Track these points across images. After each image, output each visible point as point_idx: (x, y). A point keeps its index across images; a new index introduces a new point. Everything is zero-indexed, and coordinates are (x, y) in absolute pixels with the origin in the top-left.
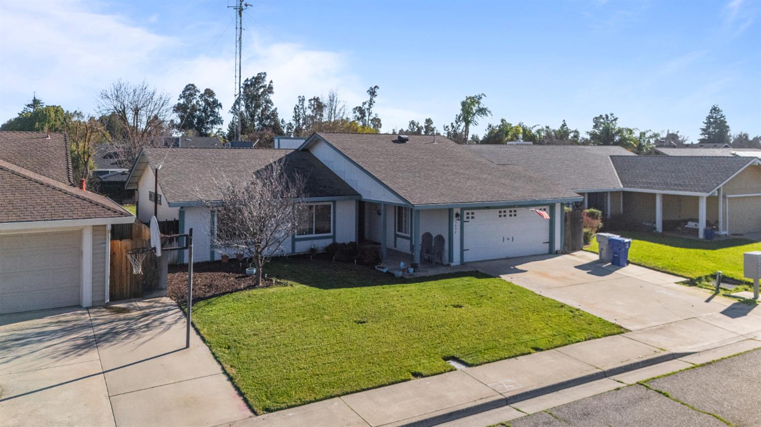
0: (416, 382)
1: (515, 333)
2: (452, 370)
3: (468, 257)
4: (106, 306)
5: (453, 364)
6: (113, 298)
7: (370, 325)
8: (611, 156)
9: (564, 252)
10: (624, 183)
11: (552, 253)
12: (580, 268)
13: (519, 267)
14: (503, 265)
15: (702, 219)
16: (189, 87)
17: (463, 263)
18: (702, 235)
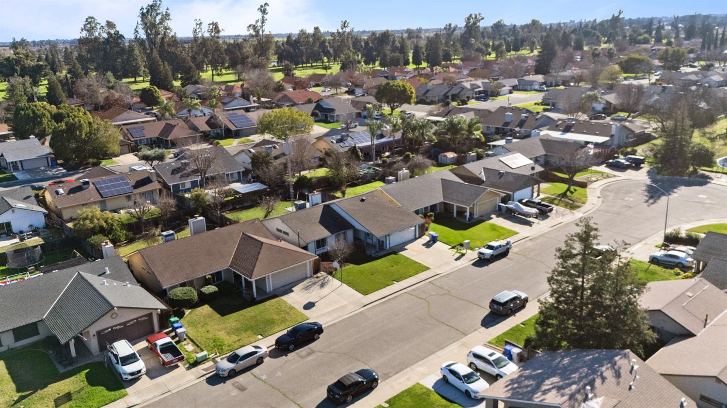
0: (389, 286)
1: (406, 273)
4: (313, 277)
5: (394, 282)
6: (314, 274)
7: (374, 275)
8: (442, 179)
9: (420, 237)
10: (444, 197)
11: (416, 239)
12: (423, 245)
13: (406, 247)
14: (402, 247)
15: (468, 214)
16: (89, 20)
17: (390, 248)
18: (467, 220)
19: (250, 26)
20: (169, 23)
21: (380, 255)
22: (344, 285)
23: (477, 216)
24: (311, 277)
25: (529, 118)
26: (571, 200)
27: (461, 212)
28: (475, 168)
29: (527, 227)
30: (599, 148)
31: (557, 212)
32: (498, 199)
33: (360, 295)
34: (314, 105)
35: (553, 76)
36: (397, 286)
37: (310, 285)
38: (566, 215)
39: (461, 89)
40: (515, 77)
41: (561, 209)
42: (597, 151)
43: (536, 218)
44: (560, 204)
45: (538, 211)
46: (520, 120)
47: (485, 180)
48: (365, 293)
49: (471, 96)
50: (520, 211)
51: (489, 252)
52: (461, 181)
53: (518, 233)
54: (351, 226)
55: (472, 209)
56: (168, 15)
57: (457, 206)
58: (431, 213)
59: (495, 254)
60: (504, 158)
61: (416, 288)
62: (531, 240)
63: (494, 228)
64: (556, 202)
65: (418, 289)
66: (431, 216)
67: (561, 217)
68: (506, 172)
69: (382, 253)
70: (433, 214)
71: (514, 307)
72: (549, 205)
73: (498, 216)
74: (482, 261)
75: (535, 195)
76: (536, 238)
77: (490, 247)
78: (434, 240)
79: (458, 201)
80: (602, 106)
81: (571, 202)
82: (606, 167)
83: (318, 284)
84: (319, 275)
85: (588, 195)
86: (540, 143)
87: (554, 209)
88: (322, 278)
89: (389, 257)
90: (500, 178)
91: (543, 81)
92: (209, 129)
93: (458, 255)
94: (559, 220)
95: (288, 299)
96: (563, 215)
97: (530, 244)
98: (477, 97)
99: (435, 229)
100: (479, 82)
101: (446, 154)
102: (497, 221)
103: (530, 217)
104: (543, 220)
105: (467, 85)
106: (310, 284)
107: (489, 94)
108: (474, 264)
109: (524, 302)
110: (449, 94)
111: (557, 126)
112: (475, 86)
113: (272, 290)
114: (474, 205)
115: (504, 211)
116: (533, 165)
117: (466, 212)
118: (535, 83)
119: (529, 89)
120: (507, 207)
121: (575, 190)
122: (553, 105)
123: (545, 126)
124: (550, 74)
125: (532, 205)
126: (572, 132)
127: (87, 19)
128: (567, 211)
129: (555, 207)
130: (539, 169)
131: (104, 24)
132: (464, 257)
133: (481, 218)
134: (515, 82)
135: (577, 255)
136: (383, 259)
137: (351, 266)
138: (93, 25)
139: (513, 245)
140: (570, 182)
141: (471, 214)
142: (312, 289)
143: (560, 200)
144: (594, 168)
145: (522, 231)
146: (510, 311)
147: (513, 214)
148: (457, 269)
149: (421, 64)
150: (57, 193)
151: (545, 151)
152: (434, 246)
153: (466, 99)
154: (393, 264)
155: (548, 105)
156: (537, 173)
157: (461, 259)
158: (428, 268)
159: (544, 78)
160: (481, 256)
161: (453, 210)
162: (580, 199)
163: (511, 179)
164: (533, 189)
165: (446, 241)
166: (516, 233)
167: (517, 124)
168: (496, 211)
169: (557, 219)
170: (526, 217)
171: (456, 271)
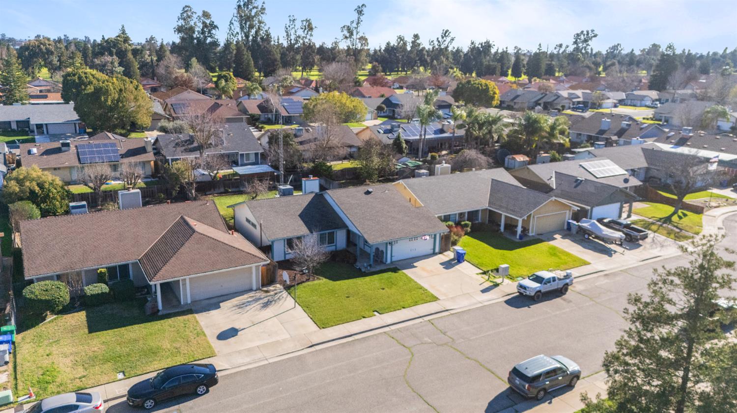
0: (363, 319)
1: (399, 302)
2: (375, 315)
3: (394, 259)
4: (260, 290)
5: (376, 313)
6: (263, 285)
7: (351, 298)
8: (493, 180)
9: (440, 253)
10: (490, 203)
11: (434, 254)
12: (442, 264)
13: (415, 264)
14: (409, 263)
15: (519, 230)
16: (186, 9)
17: (392, 262)
18: (518, 237)
19: (344, 27)
20: (263, 18)
21: (373, 270)
22: (299, 308)
23: (533, 234)
24: (258, 289)
25: (632, 126)
26: (677, 227)
27: (511, 226)
28: (546, 172)
29: (605, 257)
30: (725, 167)
31: (653, 240)
32: (568, 215)
33: (314, 327)
34: (383, 99)
35: (670, 93)
36: (377, 320)
37: (248, 302)
38: (667, 246)
39: (556, 97)
40: (624, 91)
41: (661, 238)
42: (721, 169)
43: (621, 245)
44: (660, 230)
45: (624, 235)
46: (620, 128)
47: (554, 188)
48: (322, 324)
49: (567, 105)
50: (599, 234)
51: (535, 285)
52: (520, 185)
53: (589, 264)
54: (344, 226)
55: (526, 222)
56: (263, 9)
57: (506, 217)
58: (467, 222)
59: (543, 291)
60: (586, 163)
61: (404, 327)
62: (606, 275)
63: (554, 252)
64: (654, 227)
65: (407, 329)
66: (466, 225)
67: (659, 249)
68: (586, 179)
69: (378, 268)
70: (470, 223)
71: (551, 387)
72: (643, 229)
73: (564, 237)
74: (522, 299)
75: (624, 215)
76: (614, 274)
77: (538, 279)
78: (459, 258)
79: (507, 210)
80: (730, 125)
81: (678, 230)
82: (732, 191)
83: (261, 301)
84: (271, 288)
85: (704, 223)
86: (642, 154)
87: (649, 236)
88: (272, 293)
89: (386, 275)
90: (576, 187)
91: (657, 97)
92: (260, 113)
93: (488, 284)
94: (656, 252)
95: (203, 319)
96: (662, 246)
97: (603, 282)
98: (573, 108)
99: (466, 243)
100: (579, 92)
101: (514, 156)
102: (561, 243)
103: (612, 243)
104: (630, 250)
105: (564, 94)
106: (250, 300)
107: (590, 105)
108: (508, 302)
109: (572, 380)
110: (541, 102)
111: (668, 138)
112: (572, 96)
113: (189, 302)
114: (529, 217)
115: (574, 231)
116: (627, 177)
117: (516, 226)
118: (646, 99)
119: (639, 104)
120: (579, 227)
121: (685, 215)
122: (667, 121)
123: (652, 137)
124: (666, 91)
125: (617, 227)
126: (688, 146)
127: (184, 9)
128: (670, 241)
129: (651, 235)
130: (635, 182)
131: (200, 14)
132: (496, 289)
133: (540, 237)
134: (622, 95)
135: (677, 317)
136: (376, 276)
137: (323, 281)
138: (189, 14)
139: (575, 281)
140: (679, 204)
141: (525, 230)
142: (248, 308)
143: (661, 225)
144: (715, 191)
145: (596, 261)
146: (542, 393)
147: (586, 236)
148: (481, 305)
149: (521, 76)
150: (29, 152)
151: (648, 164)
152: (457, 267)
153: (561, 108)
154: (384, 287)
155: (660, 120)
156: (631, 187)
157: (492, 291)
158: (435, 299)
159: (658, 95)
160: (522, 291)
161: (500, 222)
162: (691, 228)
163: (592, 189)
164: (621, 208)
165: (476, 262)
166: (586, 263)
167: (615, 132)
168: (564, 230)
169: (651, 251)
170: (606, 242)
171: (477, 308)
